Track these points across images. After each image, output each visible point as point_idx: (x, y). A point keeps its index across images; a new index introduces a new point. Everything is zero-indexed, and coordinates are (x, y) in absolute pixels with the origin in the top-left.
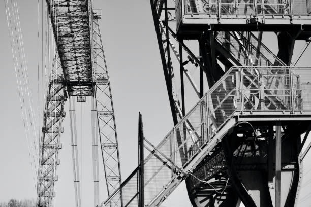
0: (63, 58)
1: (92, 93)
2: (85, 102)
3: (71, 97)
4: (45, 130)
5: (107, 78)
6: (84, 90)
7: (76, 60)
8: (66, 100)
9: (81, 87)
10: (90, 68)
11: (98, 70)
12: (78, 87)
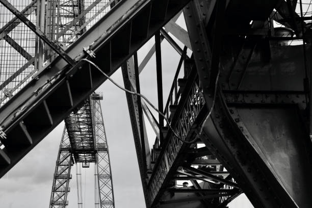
0: (70, 129)
1: (95, 160)
2: (88, 167)
3: (78, 163)
4: (54, 190)
5: (106, 147)
6: (88, 157)
7: (81, 131)
8: (73, 165)
9: (86, 155)
10: (92, 139)
11: (99, 141)
12: (83, 155)
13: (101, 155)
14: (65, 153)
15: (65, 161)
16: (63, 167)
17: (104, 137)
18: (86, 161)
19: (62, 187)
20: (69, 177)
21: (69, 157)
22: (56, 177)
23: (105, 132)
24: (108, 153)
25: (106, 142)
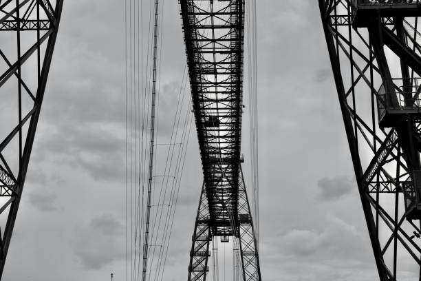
2: (228, 241)
3: (215, 237)
4: (191, 269)
5: (250, 219)
8: (211, 240)
9: (225, 228)
12: (222, 228)
13: (243, 228)
14: (202, 227)
15: (203, 235)
16: (200, 242)
17: (247, 206)
18: (225, 235)
19: (199, 266)
20: (207, 254)
21: (208, 230)
22: (193, 254)
23: (247, 201)
24: (252, 225)
25: (250, 212)
